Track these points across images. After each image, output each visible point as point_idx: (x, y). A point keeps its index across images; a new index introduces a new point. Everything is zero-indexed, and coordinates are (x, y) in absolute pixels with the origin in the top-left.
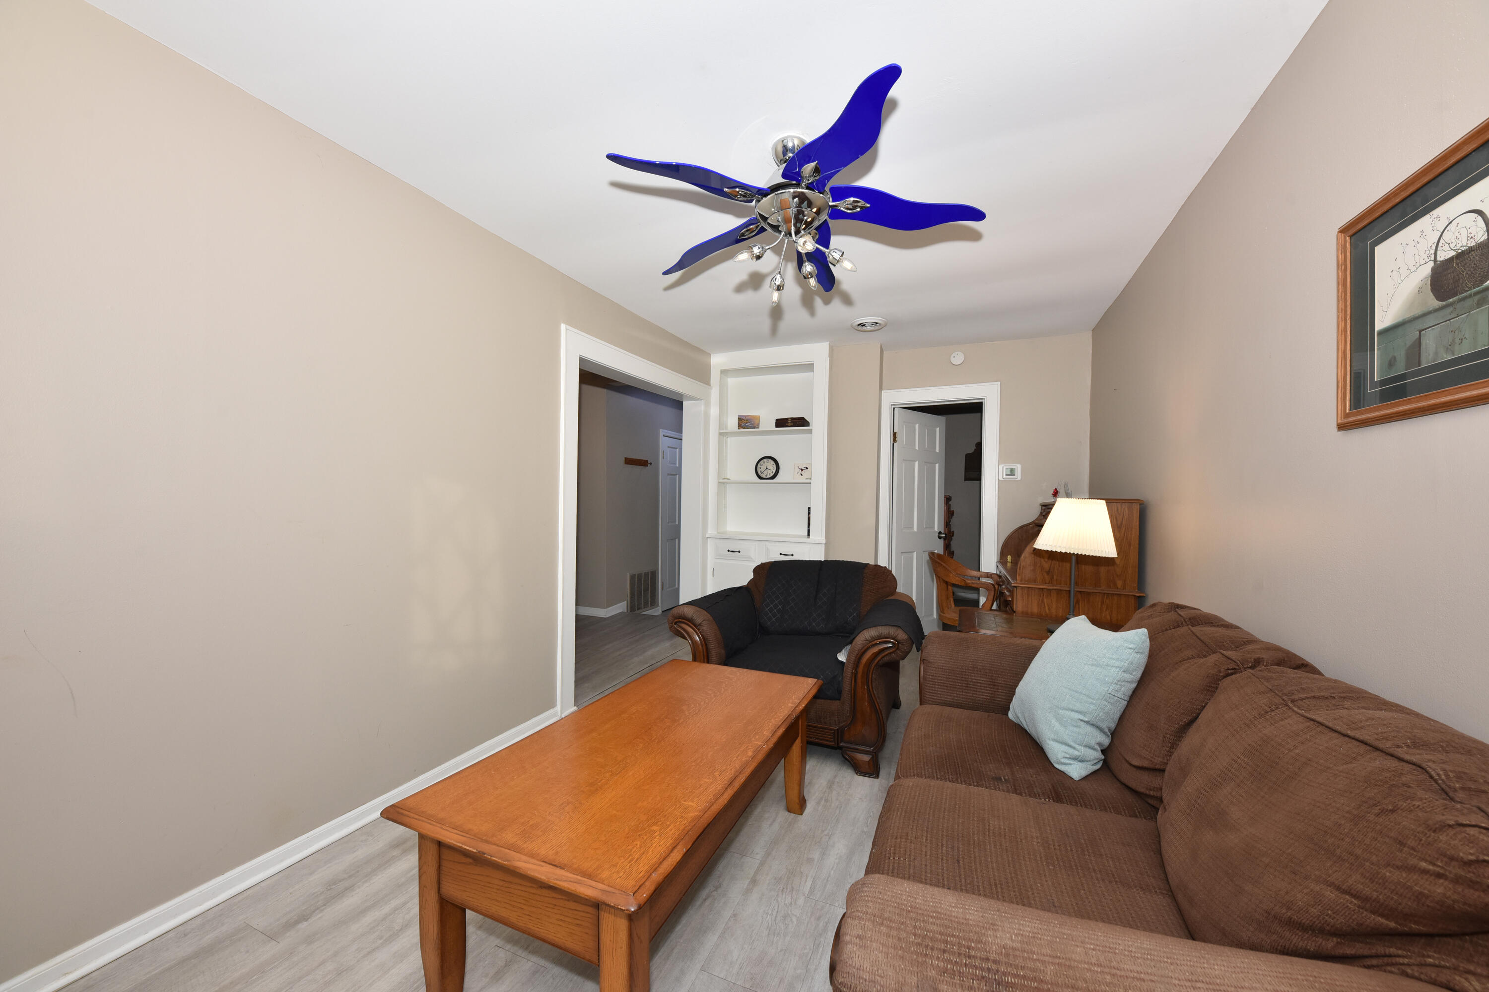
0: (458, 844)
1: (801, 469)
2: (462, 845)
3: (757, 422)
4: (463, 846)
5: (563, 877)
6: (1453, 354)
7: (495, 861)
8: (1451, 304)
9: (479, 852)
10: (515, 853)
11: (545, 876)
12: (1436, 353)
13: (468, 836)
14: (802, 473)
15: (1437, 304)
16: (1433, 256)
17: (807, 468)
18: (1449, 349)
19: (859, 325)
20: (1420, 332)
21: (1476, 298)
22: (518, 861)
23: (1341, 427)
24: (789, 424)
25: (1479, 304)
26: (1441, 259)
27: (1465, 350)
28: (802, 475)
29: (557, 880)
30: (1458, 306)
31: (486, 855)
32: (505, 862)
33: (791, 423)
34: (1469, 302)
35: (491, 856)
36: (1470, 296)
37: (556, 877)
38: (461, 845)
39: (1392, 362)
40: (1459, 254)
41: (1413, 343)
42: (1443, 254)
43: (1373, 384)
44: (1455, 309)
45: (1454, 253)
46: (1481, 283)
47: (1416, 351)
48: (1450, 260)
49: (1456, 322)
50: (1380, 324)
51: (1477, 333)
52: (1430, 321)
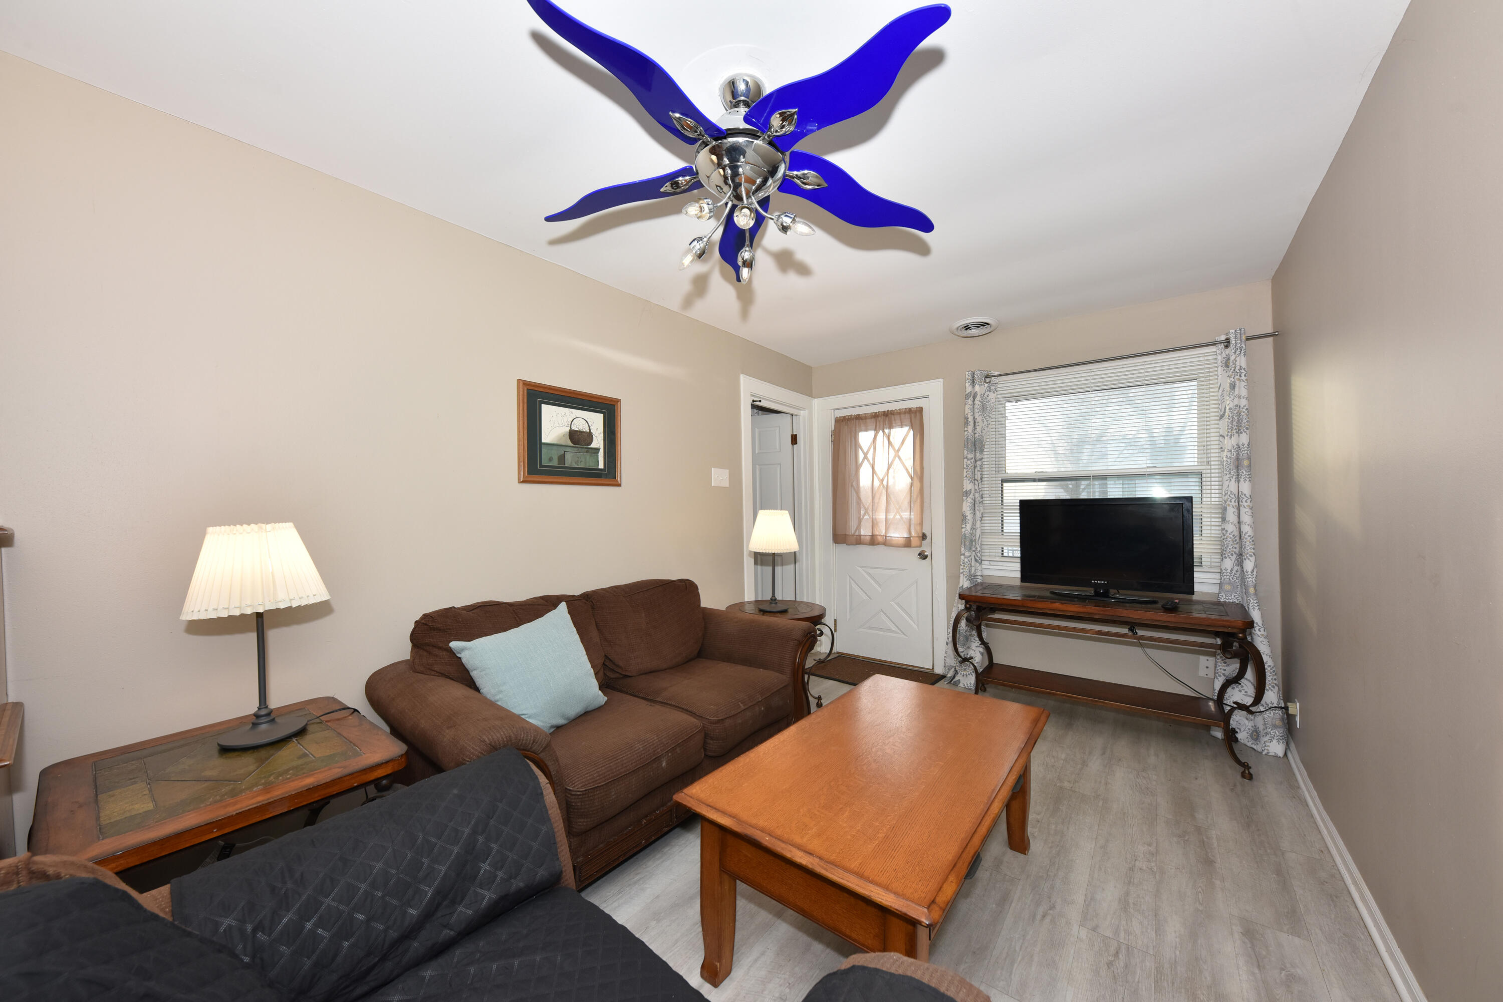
8: (577, 447)
12: (571, 463)
15: (571, 444)
16: (570, 425)
18: (577, 463)
20: (565, 452)
25: (586, 452)
27: (579, 465)
30: (580, 449)
34: (583, 450)
36: (584, 448)
39: (550, 459)
40: (579, 431)
41: (559, 454)
42: (574, 428)
43: (541, 466)
44: (578, 450)
45: (577, 429)
46: (588, 445)
47: (562, 458)
48: (577, 431)
49: (579, 455)
50: (545, 440)
51: (585, 462)
52: (568, 449)
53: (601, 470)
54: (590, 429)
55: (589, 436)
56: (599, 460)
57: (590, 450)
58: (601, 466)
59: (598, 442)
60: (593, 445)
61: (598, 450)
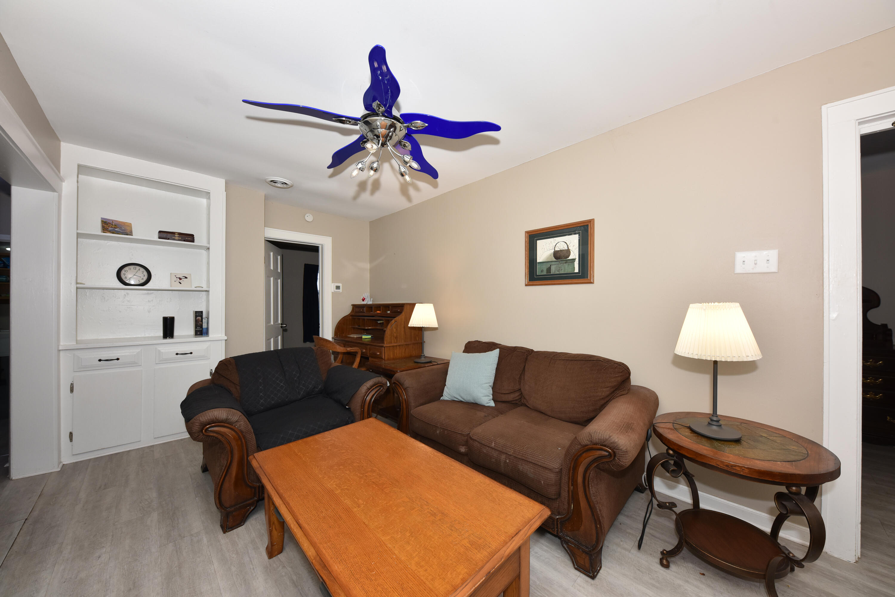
0: (472, 590)
1: (179, 278)
2: (474, 586)
3: (128, 228)
4: (476, 586)
5: (526, 532)
6: (559, 272)
7: (498, 567)
8: (559, 261)
9: (487, 575)
10: (499, 553)
11: (521, 541)
12: (555, 271)
13: (468, 581)
14: (181, 281)
15: (555, 260)
16: (554, 249)
17: (186, 278)
18: (558, 271)
19: (272, 181)
20: (550, 265)
21: (565, 261)
22: (505, 552)
23: (526, 285)
24: (177, 238)
25: (566, 263)
26: (556, 250)
27: (562, 272)
28: (180, 283)
29: (526, 535)
30: (561, 262)
31: (491, 572)
32: (502, 561)
33: (179, 237)
34: (563, 262)
35: (494, 568)
36: (563, 260)
37: (524, 535)
38: (474, 588)
39: (542, 271)
40: (560, 251)
41: (547, 267)
42: (557, 249)
43: (537, 275)
44: (560, 262)
45: (559, 250)
46: (566, 258)
47: (549, 269)
48: (559, 251)
49: (560, 265)
50: (539, 260)
51: (565, 269)
52: (553, 263)
53: (576, 273)
54: (568, 247)
55: (568, 252)
56: (575, 267)
57: (568, 261)
58: (577, 270)
59: (574, 254)
60: (571, 257)
61: (574, 260)
